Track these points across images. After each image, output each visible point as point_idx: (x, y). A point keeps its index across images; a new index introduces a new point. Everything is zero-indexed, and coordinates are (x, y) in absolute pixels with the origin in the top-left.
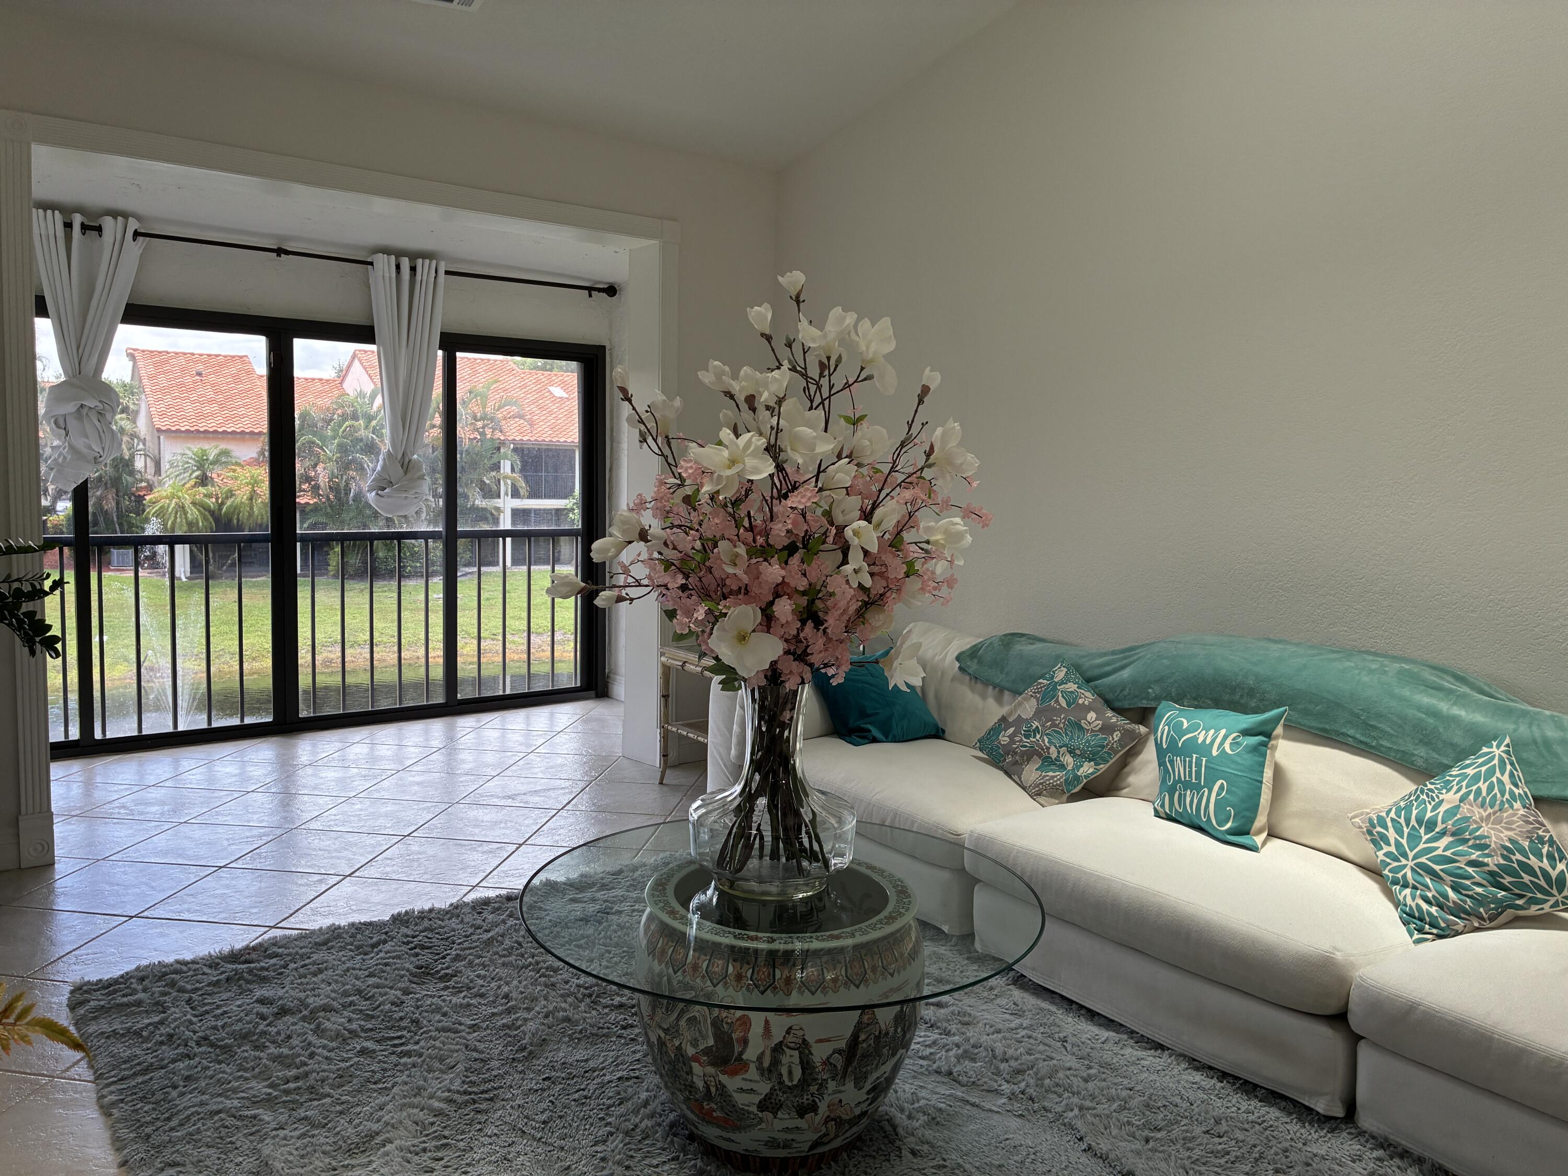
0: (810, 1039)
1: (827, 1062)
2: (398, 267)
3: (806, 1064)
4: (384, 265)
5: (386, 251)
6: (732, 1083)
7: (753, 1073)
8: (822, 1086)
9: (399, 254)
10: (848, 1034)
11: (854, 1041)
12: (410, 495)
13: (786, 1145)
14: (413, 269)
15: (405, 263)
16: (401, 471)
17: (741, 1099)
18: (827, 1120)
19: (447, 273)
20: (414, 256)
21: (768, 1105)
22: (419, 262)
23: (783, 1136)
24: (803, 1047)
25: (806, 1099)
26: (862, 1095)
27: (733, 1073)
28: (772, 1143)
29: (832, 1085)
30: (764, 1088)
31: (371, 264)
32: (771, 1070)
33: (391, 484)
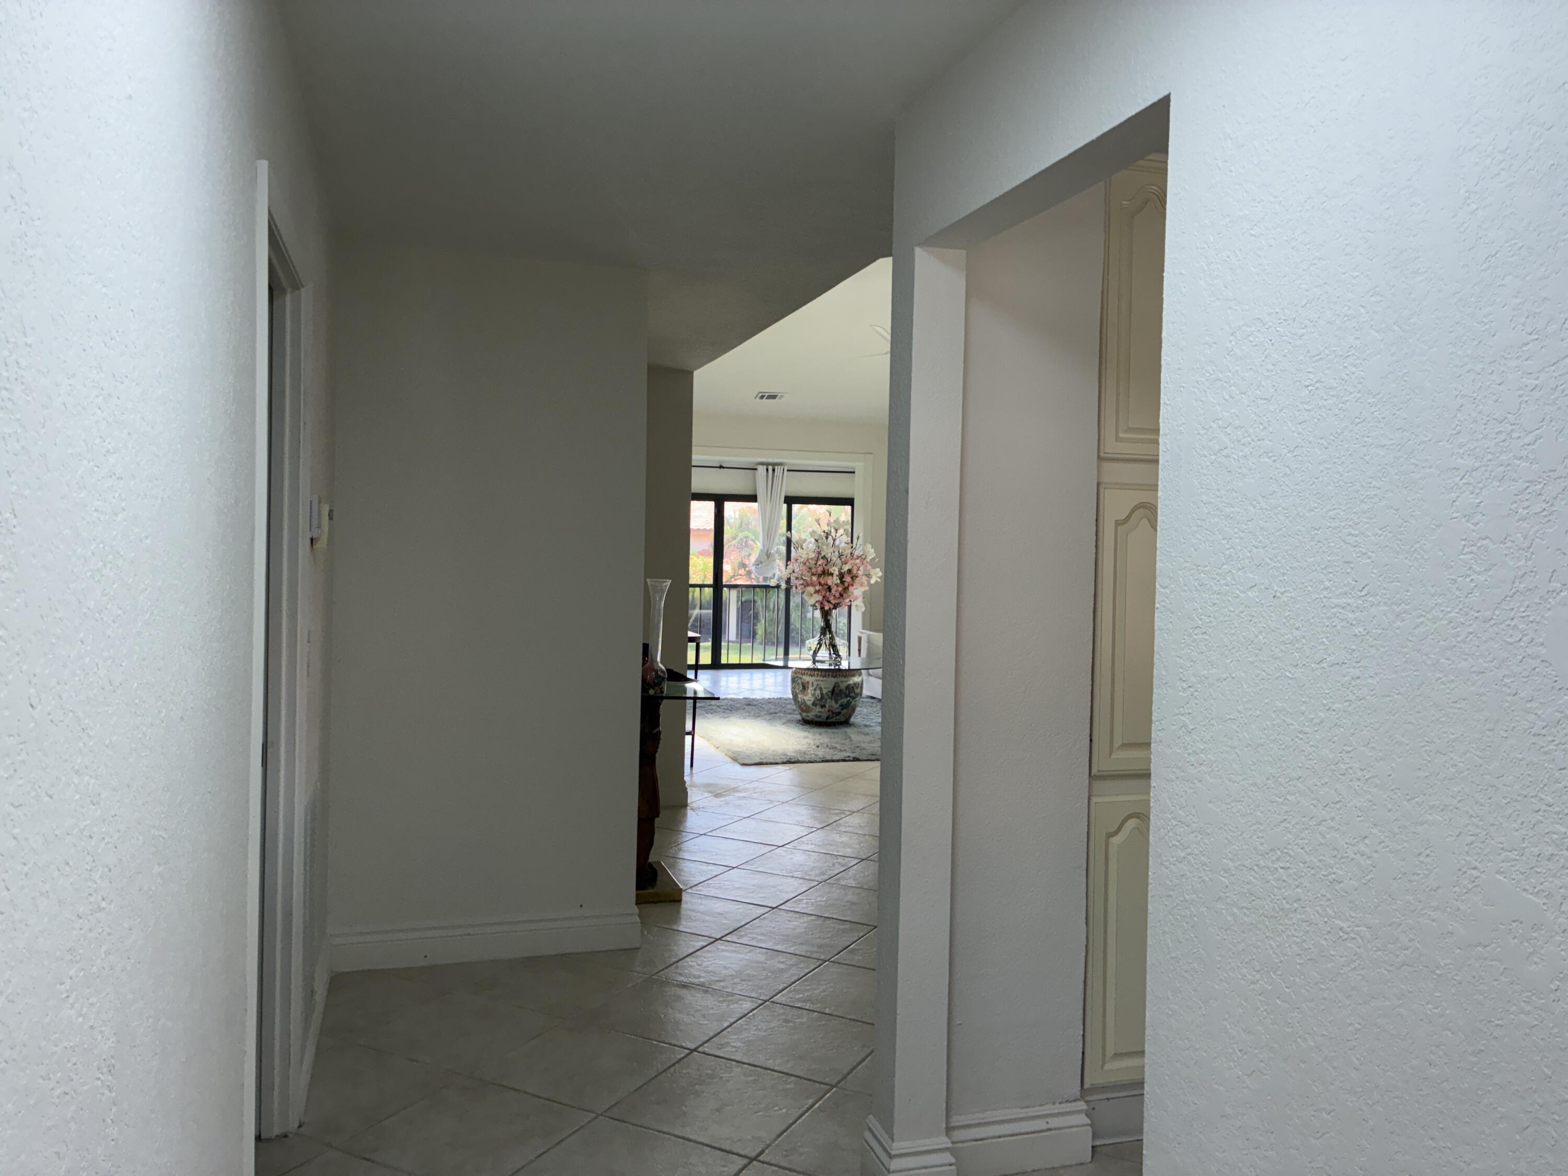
0: (823, 687)
1: (827, 693)
2: (767, 470)
3: (822, 694)
4: (761, 470)
5: (762, 464)
6: (806, 698)
7: (810, 695)
8: (826, 700)
9: (767, 464)
10: (832, 687)
11: (833, 691)
12: (769, 567)
13: (820, 717)
14: (774, 470)
15: (770, 468)
16: (766, 558)
17: (809, 703)
18: (829, 711)
19: (788, 470)
20: (774, 465)
21: (814, 704)
22: (776, 467)
23: (818, 714)
24: (821, 689)
25: (822, 703)
26: (837, 706)
27: (806, 695)
28: (817, 716)
29: (829, 701)
30: (813, 699)
31: (756, 469)
32: (813, 695)
33: (761, 563)
